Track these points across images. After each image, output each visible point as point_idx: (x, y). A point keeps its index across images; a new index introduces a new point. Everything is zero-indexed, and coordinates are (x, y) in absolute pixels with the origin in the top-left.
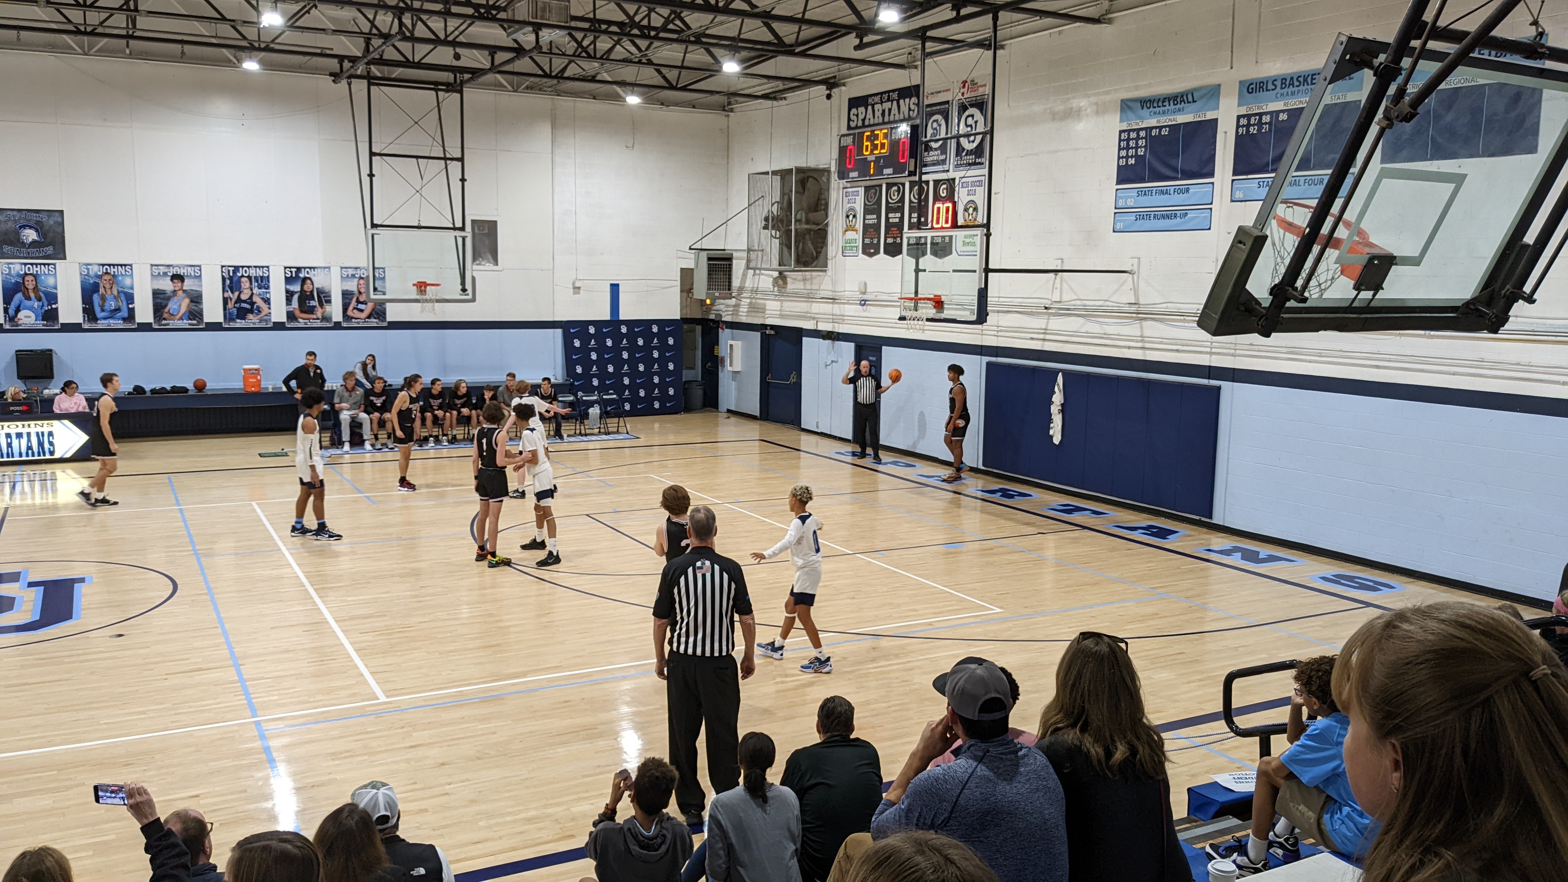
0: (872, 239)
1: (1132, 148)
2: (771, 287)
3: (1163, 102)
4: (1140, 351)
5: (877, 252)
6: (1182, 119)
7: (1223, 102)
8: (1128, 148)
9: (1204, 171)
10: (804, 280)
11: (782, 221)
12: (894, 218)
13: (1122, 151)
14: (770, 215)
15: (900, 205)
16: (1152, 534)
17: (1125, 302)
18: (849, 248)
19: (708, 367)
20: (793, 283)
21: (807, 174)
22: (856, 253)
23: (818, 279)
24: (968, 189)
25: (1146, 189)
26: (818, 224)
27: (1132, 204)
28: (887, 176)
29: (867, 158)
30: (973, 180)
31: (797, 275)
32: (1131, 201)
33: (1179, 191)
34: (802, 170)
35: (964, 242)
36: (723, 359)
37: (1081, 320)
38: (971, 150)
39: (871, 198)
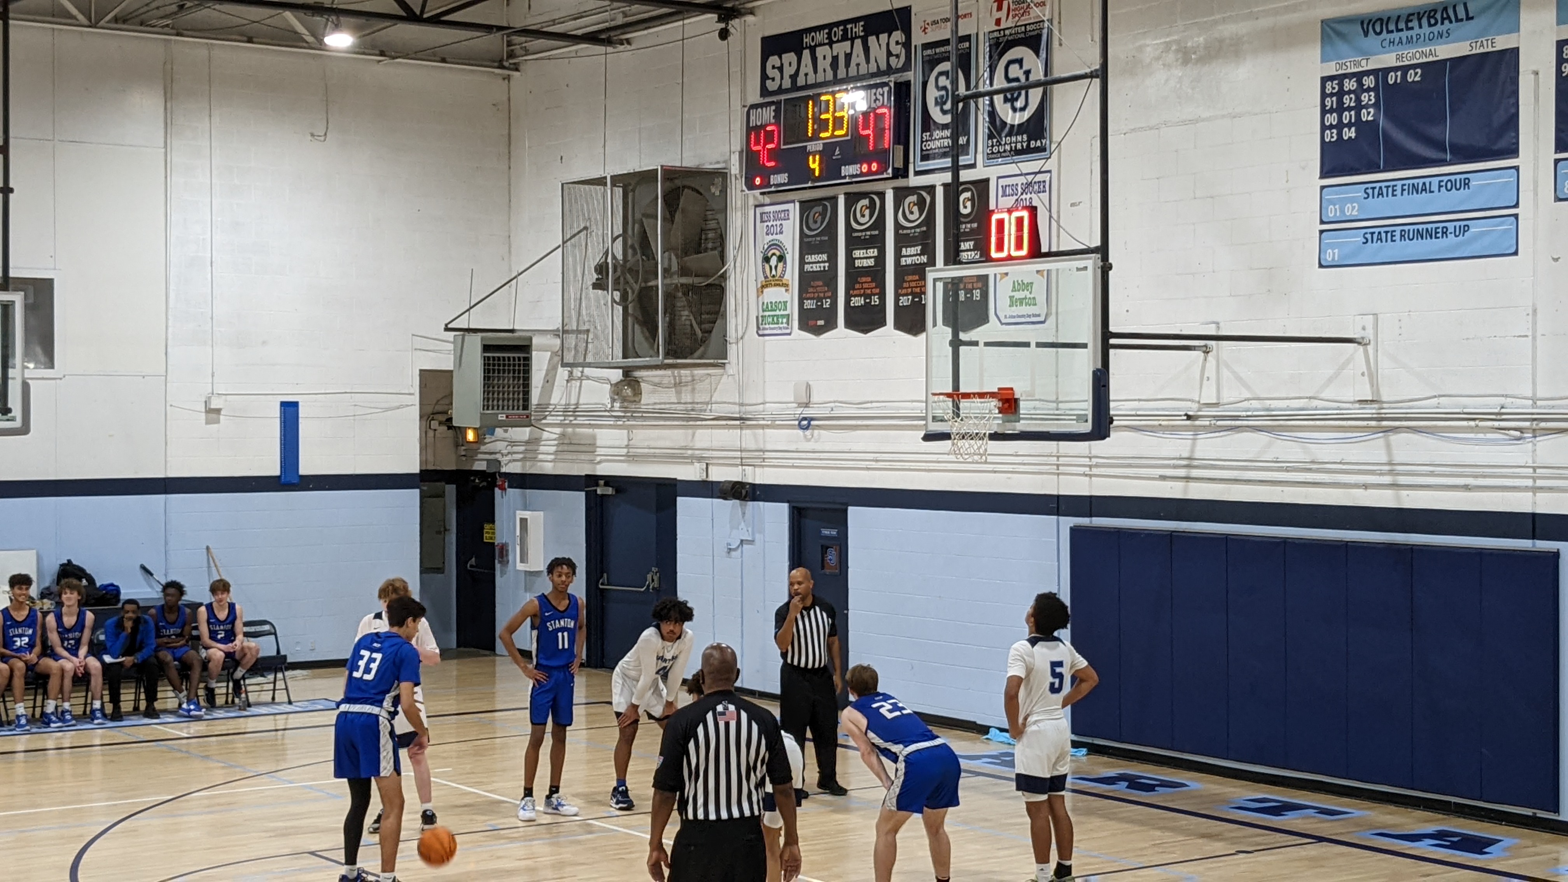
0: (819, 299)
1: (1349, 109)
2: (607, 401)
3: (1408, 21)
4: (1389, 492)
5: (831, 325)
6: (1445, 51)
7: (1528, 19)
8: (1340, 109)
9: (1502, 144)
10: (678, 385)
11: (633, 271)
12: (865, 258)
13: (1328, 115)
14: (609, 260)
15: (877, 232)
16: (1454, 846)
17: (1352, 399)
18: (770, 320)
19: (471, 566)
20: (653, 392)
21: (678, 183)
22: (787, 328)
23: (708, 381)
24: (1015, 197)
25: (1383, 184)
26: (707, 276)
27: (1355, 213)
28: (847, 180)
29: (806, 147)
30: (1025, 181)
31: (662, 376)
32: (1353, 208)
33: (1449, 185)
34: (670, 174)
35: (1011, 297)
36: (504, 550)
37: (1263, 437)
38: (1020, 125)
39: (815, 222)
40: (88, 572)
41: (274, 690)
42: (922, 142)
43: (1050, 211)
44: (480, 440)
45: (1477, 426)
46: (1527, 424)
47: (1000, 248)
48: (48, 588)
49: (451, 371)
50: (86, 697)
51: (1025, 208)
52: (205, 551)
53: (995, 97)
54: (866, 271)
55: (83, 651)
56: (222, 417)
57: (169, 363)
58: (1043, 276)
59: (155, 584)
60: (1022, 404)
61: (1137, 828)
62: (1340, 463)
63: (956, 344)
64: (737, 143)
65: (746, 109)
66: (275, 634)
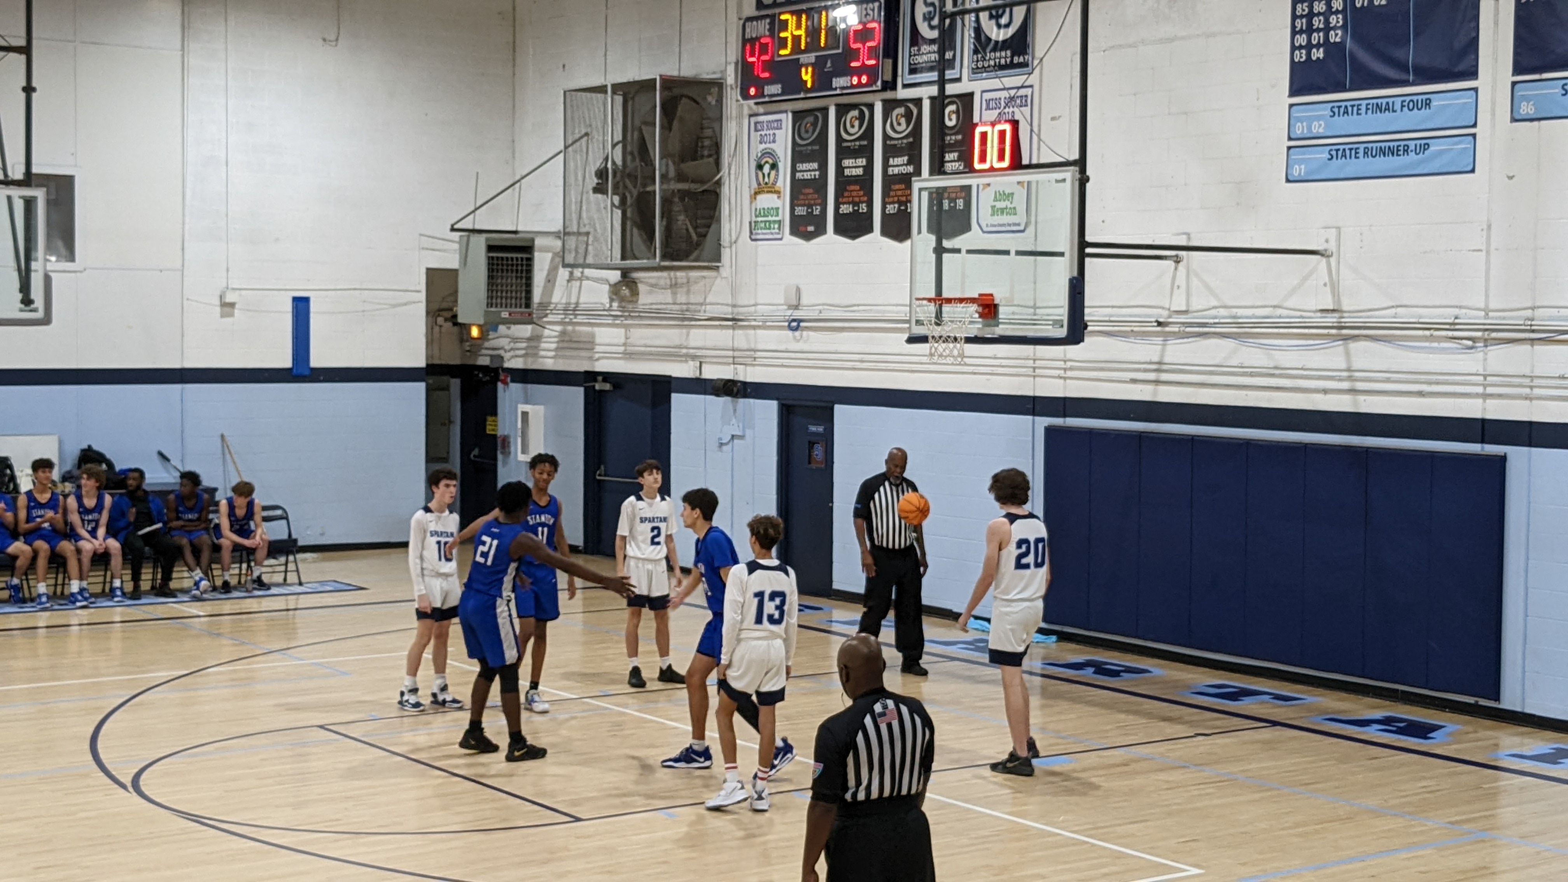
0: (810, 206)
1: (1318, 30)
2: (606, 300)
4: (1347, 397)
5: (821, 230)
8: (1310, 30)
9: (1461, 67)
10: (674, 286)
11: (632, 177)
12: (854, 167)
13: (1298, 36)
14: (609, 165)
15: (865, 143)
16: (1400, 731)
17: (1314, 308)
18: (763, 225)
19: (475, 456)
20: (650, 292)
21: (676, 91)
22: (779, 234)
23: (702, 283)
24: (998, 111)
25: (1349, 104)
26: (703, 182)
27: (1321, 130)
28: (838, 92)
29: (798, 59)
30: (1008, 96)
31: (659, 278)
32: (1320, 125)
33: (1411, 104)
34: (669, 83)
35: (993, 207)
36: (506, 440)
37: (1230, 343)
38: (1004, 42)
39: (807, 132)
40: (108, 456)
41: (286, 571)
42: (910, 56)
43: (1031, 125)
44: (484, 336)
45: (1432, 335)
46: (1479, 334)
47: (983, 159)
48: (69, 472)
49: (456, 271)
50: (105, 576)
51: (1006, 121)
52: (219, 440)
53: (981, 14)
54: (855, 180)
55: (101, 532)
56: (236, 311)
57: (186, 257)
58: (1023, 187)
59: (172, 470)
60: (1001, 310)
61: (1103, 711)
62: (1302, 369)
63: (940, 251)
64: (733, 53)
65: (742, 22)
66: (287, 518)
